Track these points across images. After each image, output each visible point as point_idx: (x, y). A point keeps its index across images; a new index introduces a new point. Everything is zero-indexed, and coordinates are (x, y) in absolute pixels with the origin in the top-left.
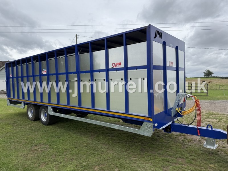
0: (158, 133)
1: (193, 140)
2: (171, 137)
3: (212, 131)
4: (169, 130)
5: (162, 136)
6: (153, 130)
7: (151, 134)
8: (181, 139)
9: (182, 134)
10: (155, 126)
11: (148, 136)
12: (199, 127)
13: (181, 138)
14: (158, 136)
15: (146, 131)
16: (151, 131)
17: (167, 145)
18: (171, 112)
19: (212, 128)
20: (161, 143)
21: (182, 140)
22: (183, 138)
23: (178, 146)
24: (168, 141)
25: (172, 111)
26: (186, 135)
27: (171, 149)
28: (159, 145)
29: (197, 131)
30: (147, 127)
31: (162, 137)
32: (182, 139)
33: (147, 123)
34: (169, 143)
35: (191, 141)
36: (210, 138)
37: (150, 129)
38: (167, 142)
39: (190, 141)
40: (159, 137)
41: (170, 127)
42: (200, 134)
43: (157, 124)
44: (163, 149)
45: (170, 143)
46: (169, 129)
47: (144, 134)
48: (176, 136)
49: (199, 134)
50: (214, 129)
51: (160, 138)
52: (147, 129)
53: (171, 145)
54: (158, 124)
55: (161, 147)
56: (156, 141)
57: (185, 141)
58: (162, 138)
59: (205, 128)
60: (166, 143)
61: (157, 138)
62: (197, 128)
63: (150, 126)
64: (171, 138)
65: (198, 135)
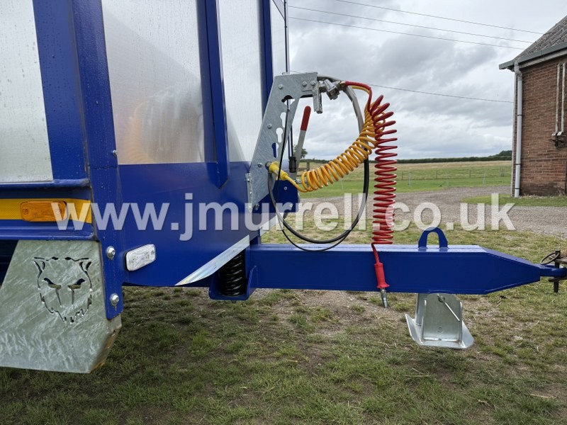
0: (182, 304)
1: (332, 310)
2: (245, 315)
3: (446, 259)
4: (237, 284)
5: (204, 316)
6: (111, 312)
7: (94, 351)
8: (285, 317)
9: (285, 292)
10: (131, 267)
11: (67, 368)
12: (380, 248)
13: (284, 313)
14: (185, 322)
15: (42, 326)
16: (89, 323)
17: (232, 368)
18: (246, 182)
19: (443, 242)
20: (196, 359)
21: (293, 321)
22: (292, 311)
23: (285, 360)
24: (234, 341)
25: (249, 177)
26: (298, 293)
27: (254, 389)
28: (184, 377)
29: (374, 270)
30: (47, 290)
31: (205, 321)
32: (289, 316)
33: (47, 250)
34: (236, 350)
35: (326, 317)
36: (442, 296)
37: (84, 300)
38: (228, 346)
39: (324, 320)
40: (186, 328)
41: (243, 267)
42: (387, 281)
43: (150, 248)
44: (211, 400)
45: (241, 347)
46: (237, 276)
47: (24, 353)
48: (262, 308)
49: (384, 285)
50: (453, 248)
51: (194, 332)
52: (50, 310)
53: (251, 363)
54: (158, 252)
55: (198, 388)
56: (169, 356)
57: (303, 322)
58: (204, 331)
59: (414, 248)
60: (224, 357)
61: (178, 331)
62: (371, 256)
63: (75, 271)
64: (241, 319)
65: (379, 290)
